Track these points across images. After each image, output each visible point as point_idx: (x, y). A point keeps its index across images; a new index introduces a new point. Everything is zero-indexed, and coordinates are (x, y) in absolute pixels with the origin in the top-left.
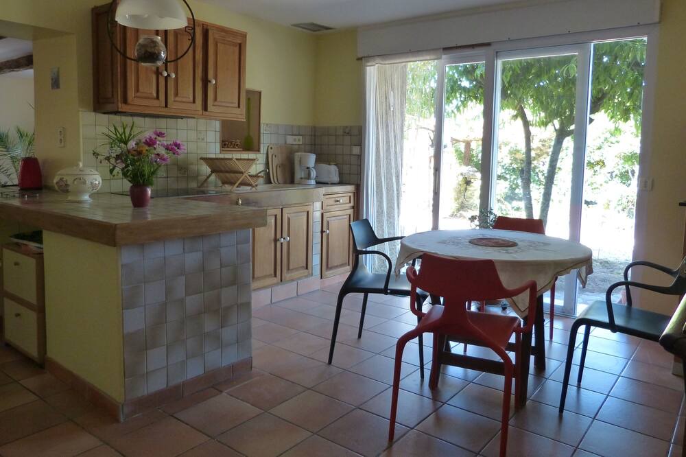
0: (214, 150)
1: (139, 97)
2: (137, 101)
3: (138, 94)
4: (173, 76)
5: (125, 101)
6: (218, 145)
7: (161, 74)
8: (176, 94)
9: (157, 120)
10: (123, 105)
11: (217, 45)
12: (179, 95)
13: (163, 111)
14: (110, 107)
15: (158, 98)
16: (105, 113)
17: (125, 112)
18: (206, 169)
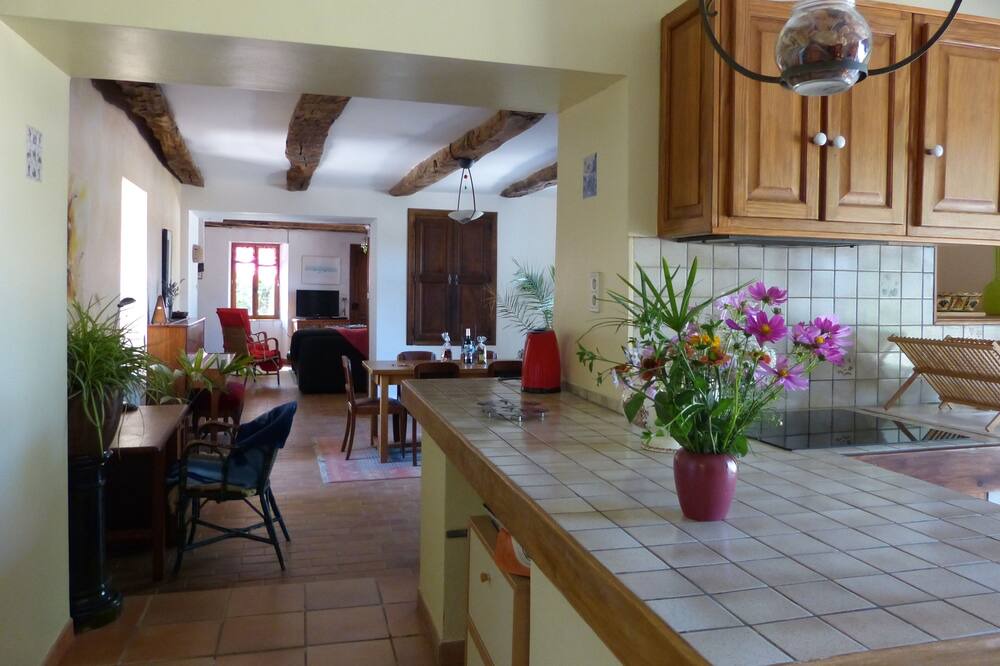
0: (917, 316)
1: (760, 199)
2: (753, 210)
3: (757, 192)
4: (842, 142)
5: (728, 210)
6: (929, 306)
7: (812, 141)
8: (847, 188)
9: (791, 250)
10: (724, 220)
11: (948, 61)
12: (853, 189)
13: (815, 230)
14: (693, 226)
15: (803, 198)
16: (680, 240)
17: (727, 236)
18: (898, 361)
